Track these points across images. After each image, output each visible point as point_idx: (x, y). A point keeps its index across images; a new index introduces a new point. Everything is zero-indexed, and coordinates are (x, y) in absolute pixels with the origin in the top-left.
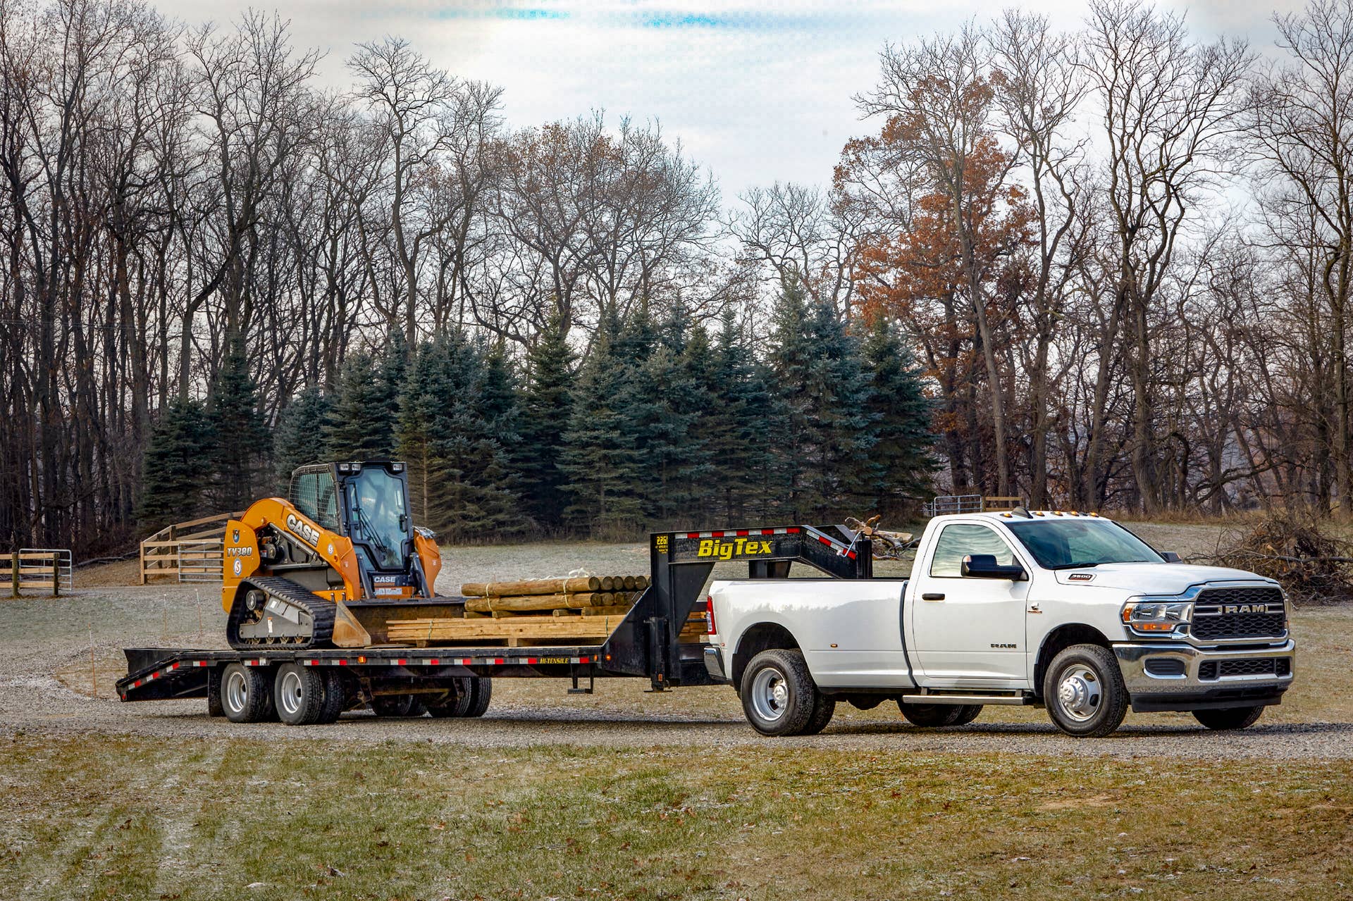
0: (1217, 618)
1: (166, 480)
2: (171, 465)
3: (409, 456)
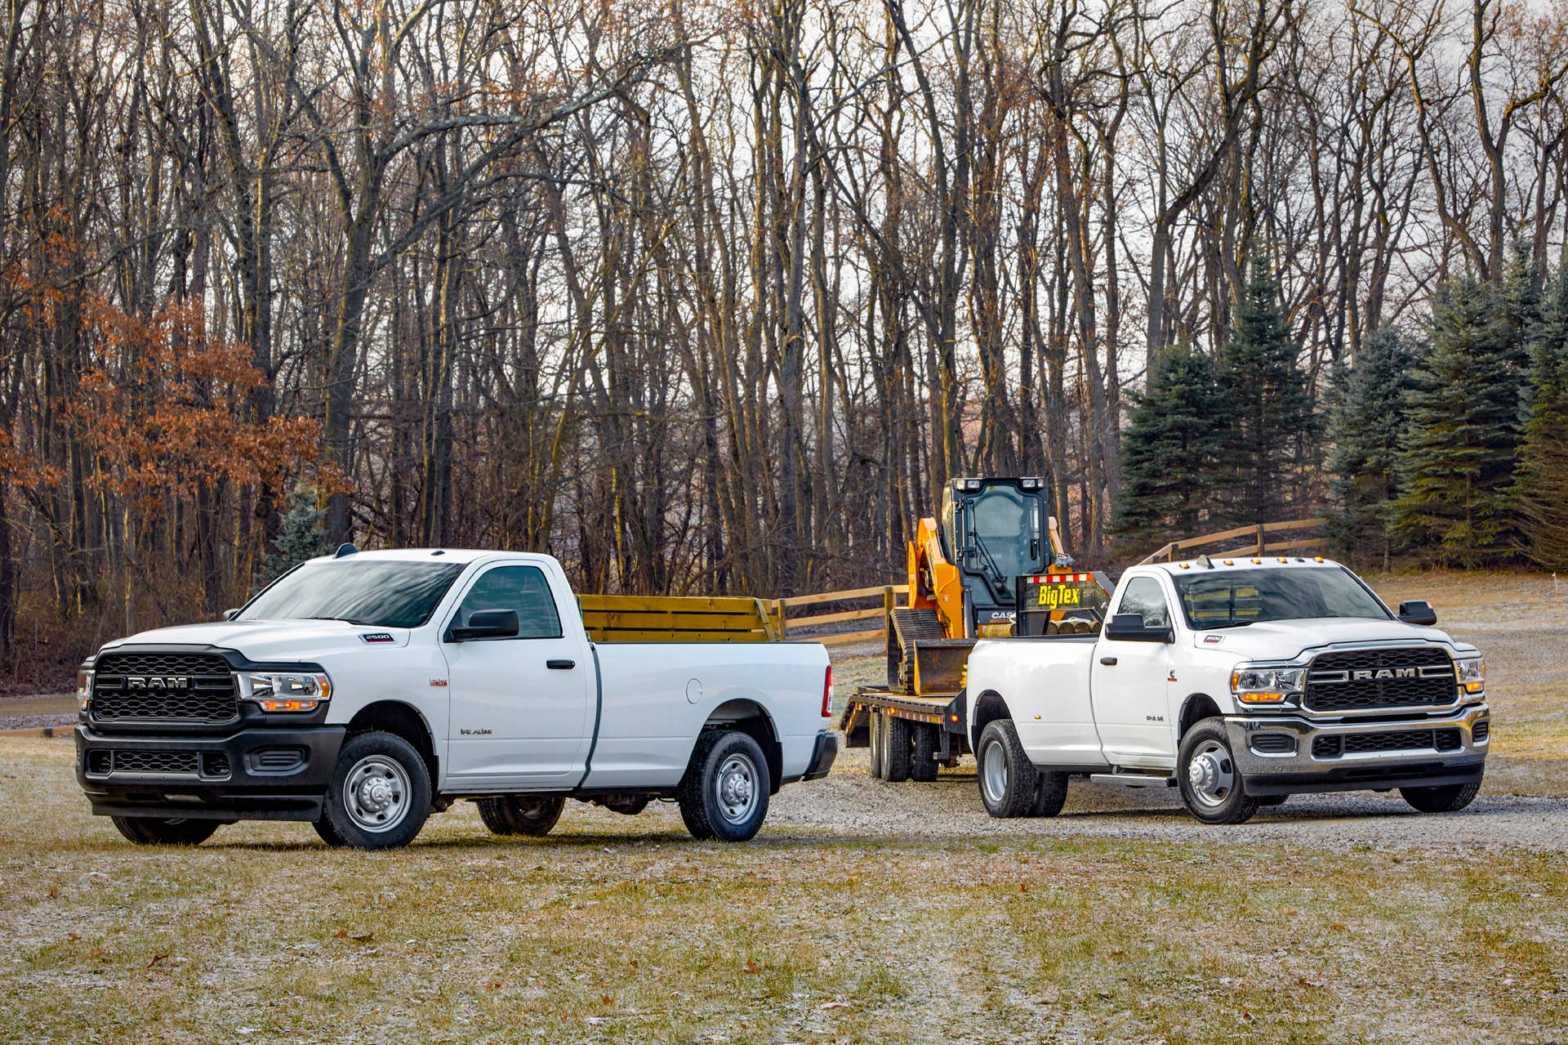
0: (1344, 685)
1: (1155, 474)
2: (1164, 451)
3: (1548, 436)
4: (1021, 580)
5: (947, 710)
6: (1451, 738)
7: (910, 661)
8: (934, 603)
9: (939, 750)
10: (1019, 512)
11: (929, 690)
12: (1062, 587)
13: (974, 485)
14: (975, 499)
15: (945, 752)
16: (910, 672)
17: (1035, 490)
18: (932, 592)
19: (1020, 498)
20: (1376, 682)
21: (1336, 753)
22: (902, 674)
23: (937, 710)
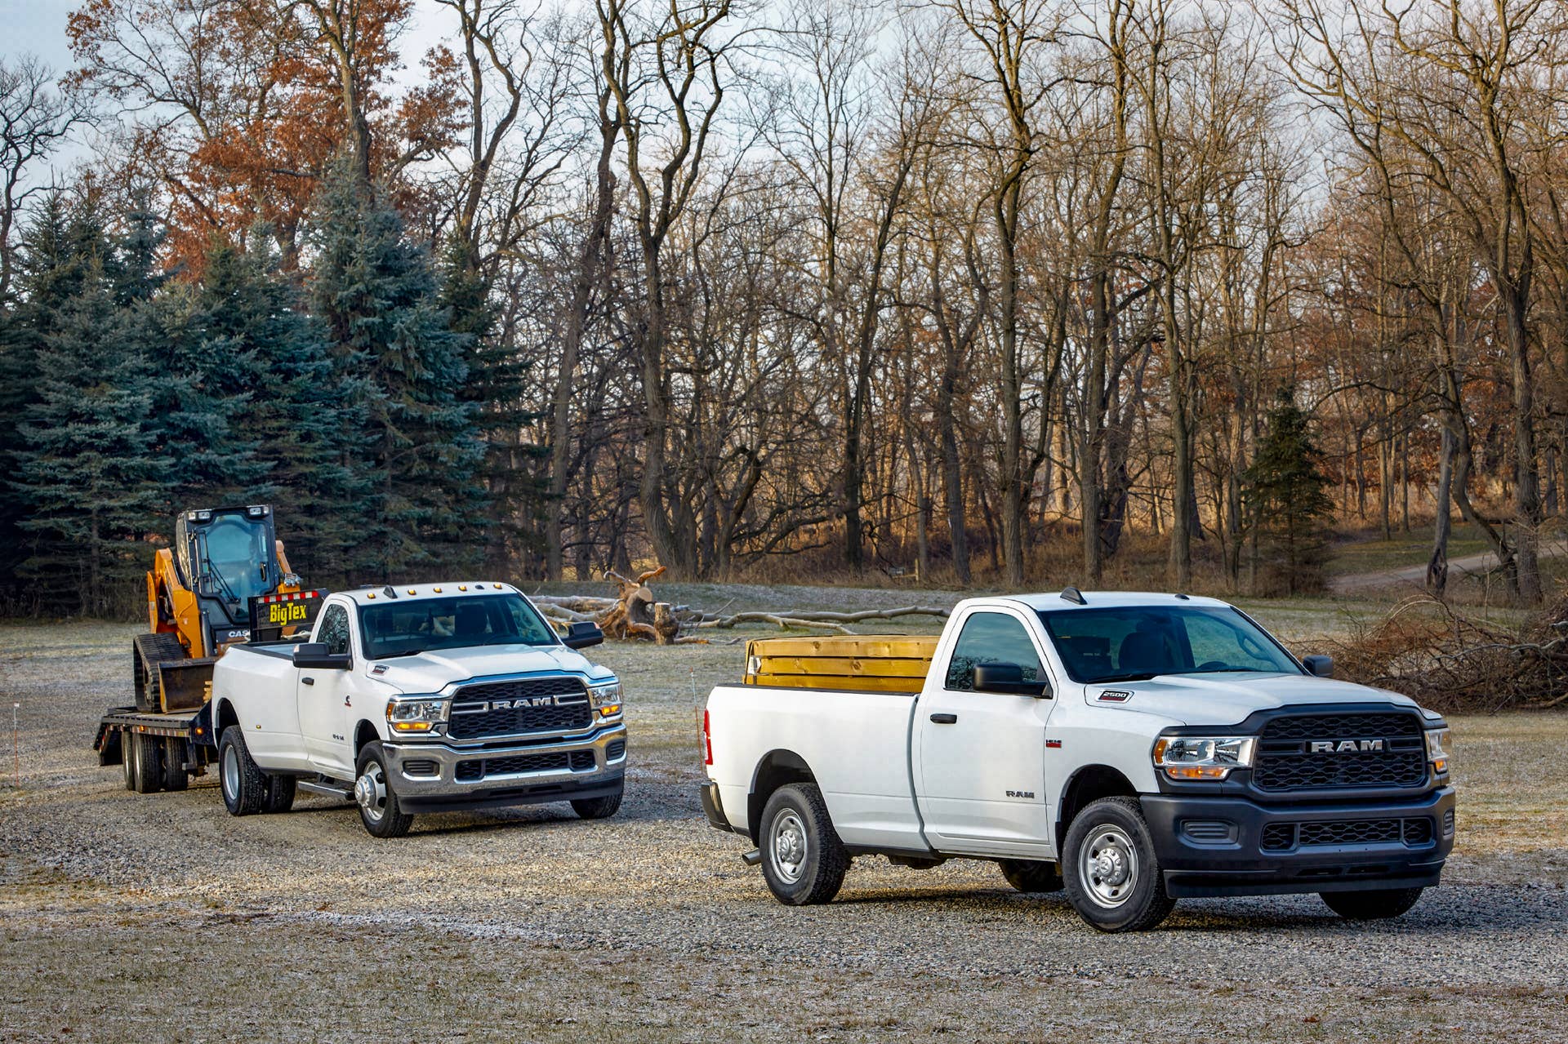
4: (252, 601)
5: (192, 725)
6: (584, 759)
7: (156, 682)
8: (175, 627)
9: (187, 761)
10: (249, 538)
11: (174, 706)
12: (290, 605)
13: (205, 516)
14: (207, 529)
15: (193, 761)
16: (157, 691)
17: (261, 517)
18: (172, 617)
19: (248, 525)
20: (516, 710)
21: (477, 776)
22: (148, 694)
23: (183, 724)
